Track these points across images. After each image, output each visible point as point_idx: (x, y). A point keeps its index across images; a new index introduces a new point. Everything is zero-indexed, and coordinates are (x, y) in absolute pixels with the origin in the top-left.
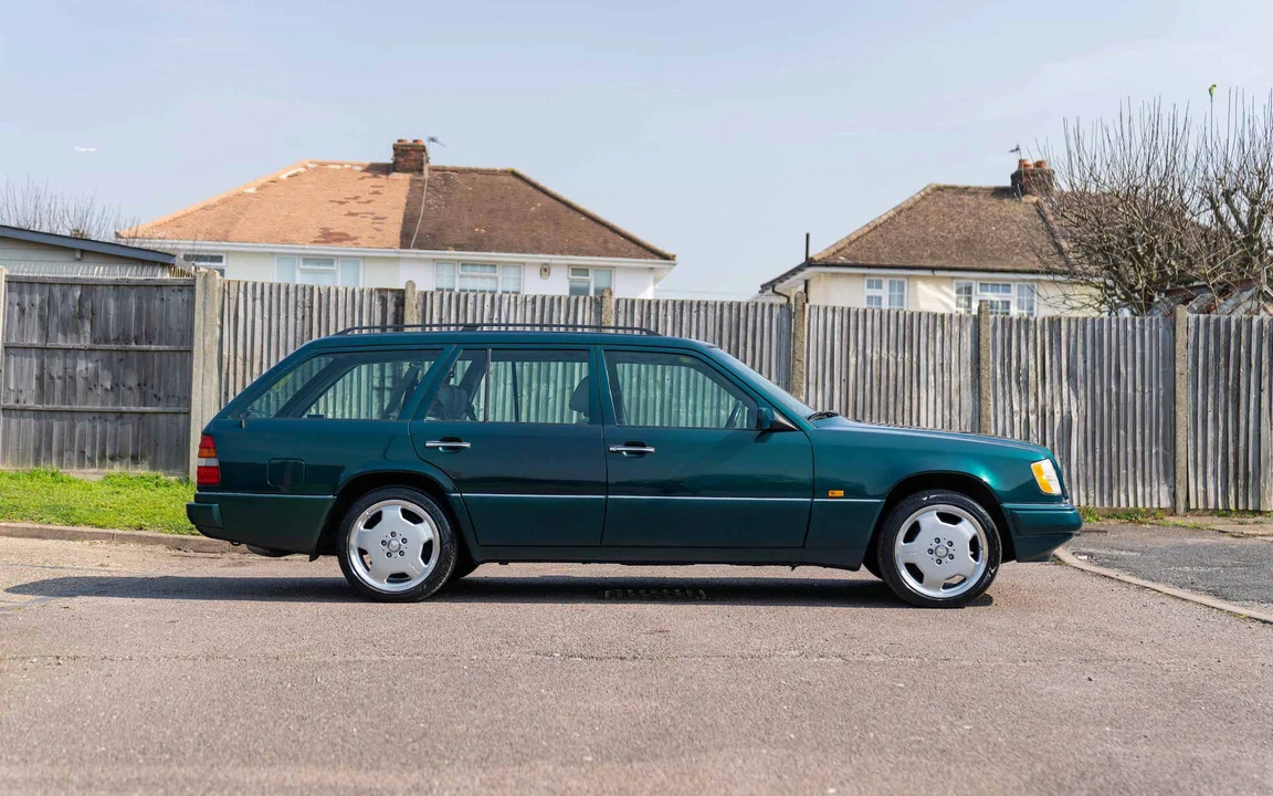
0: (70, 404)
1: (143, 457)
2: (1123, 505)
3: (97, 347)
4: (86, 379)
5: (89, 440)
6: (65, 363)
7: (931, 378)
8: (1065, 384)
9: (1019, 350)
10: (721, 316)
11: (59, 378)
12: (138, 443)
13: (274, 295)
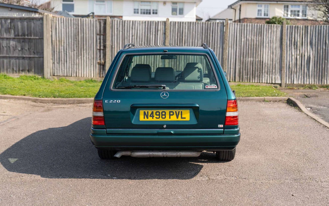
0: (9, 55)
1: (31, 70)
2: (325, 83)
3: (16, 37)
4: (13, 47)
5: (15, 65)
6: (7, 42)
7: (267, 45)
8: (309, 46)
9: (295, 36)
10: (203, 26)
11: (5, 47)
12: (29, 66)
13: (67, 21)
